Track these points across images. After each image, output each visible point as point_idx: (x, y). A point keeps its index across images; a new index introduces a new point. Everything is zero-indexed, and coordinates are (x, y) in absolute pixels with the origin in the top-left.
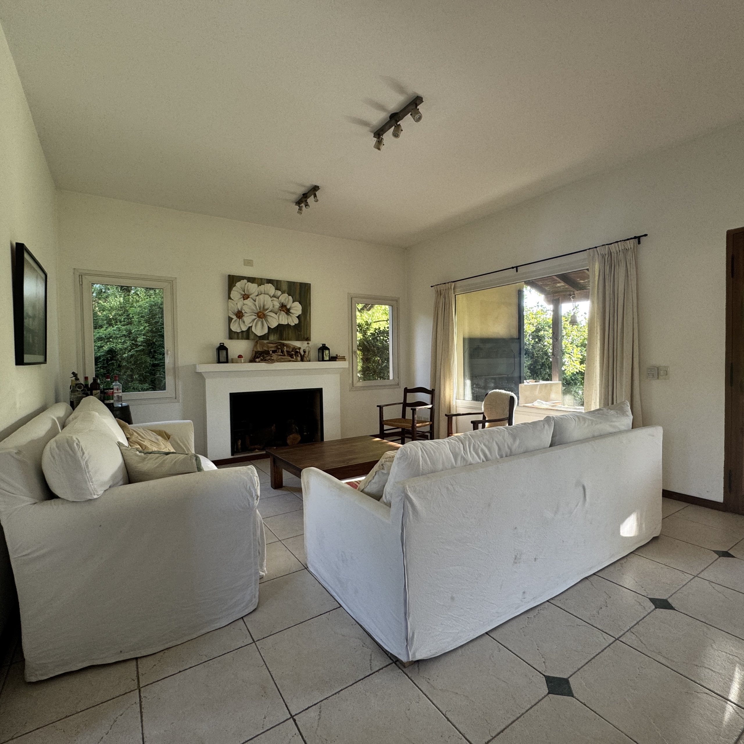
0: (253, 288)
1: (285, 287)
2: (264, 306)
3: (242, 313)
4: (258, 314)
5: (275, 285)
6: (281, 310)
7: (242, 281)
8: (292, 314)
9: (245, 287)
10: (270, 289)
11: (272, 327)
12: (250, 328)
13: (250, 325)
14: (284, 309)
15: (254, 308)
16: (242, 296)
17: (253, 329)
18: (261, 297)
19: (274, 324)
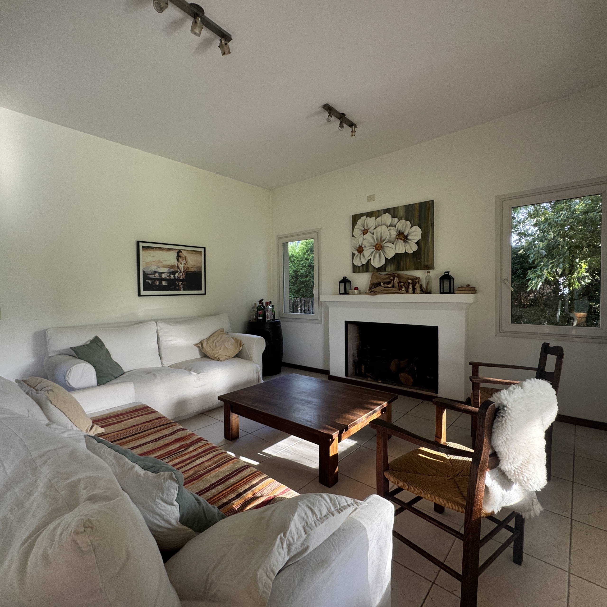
0: (371, 222)
1: (402, 213)
2: (381, 238)
3: (362, 247)
4: (375, 246)
5: (392, 215)
6: (398, 239)
7: (362, 218)
8: (411, 240)
9: (364, 223)
10: (387, 218)
11: (389, 258)
12: (369, 261)
13: (369, 258)
14: (401, 236)
15: (373, 241)
16: (362, 232)
17: (372, 262)
18: (379, 229)
19: (391, 254)
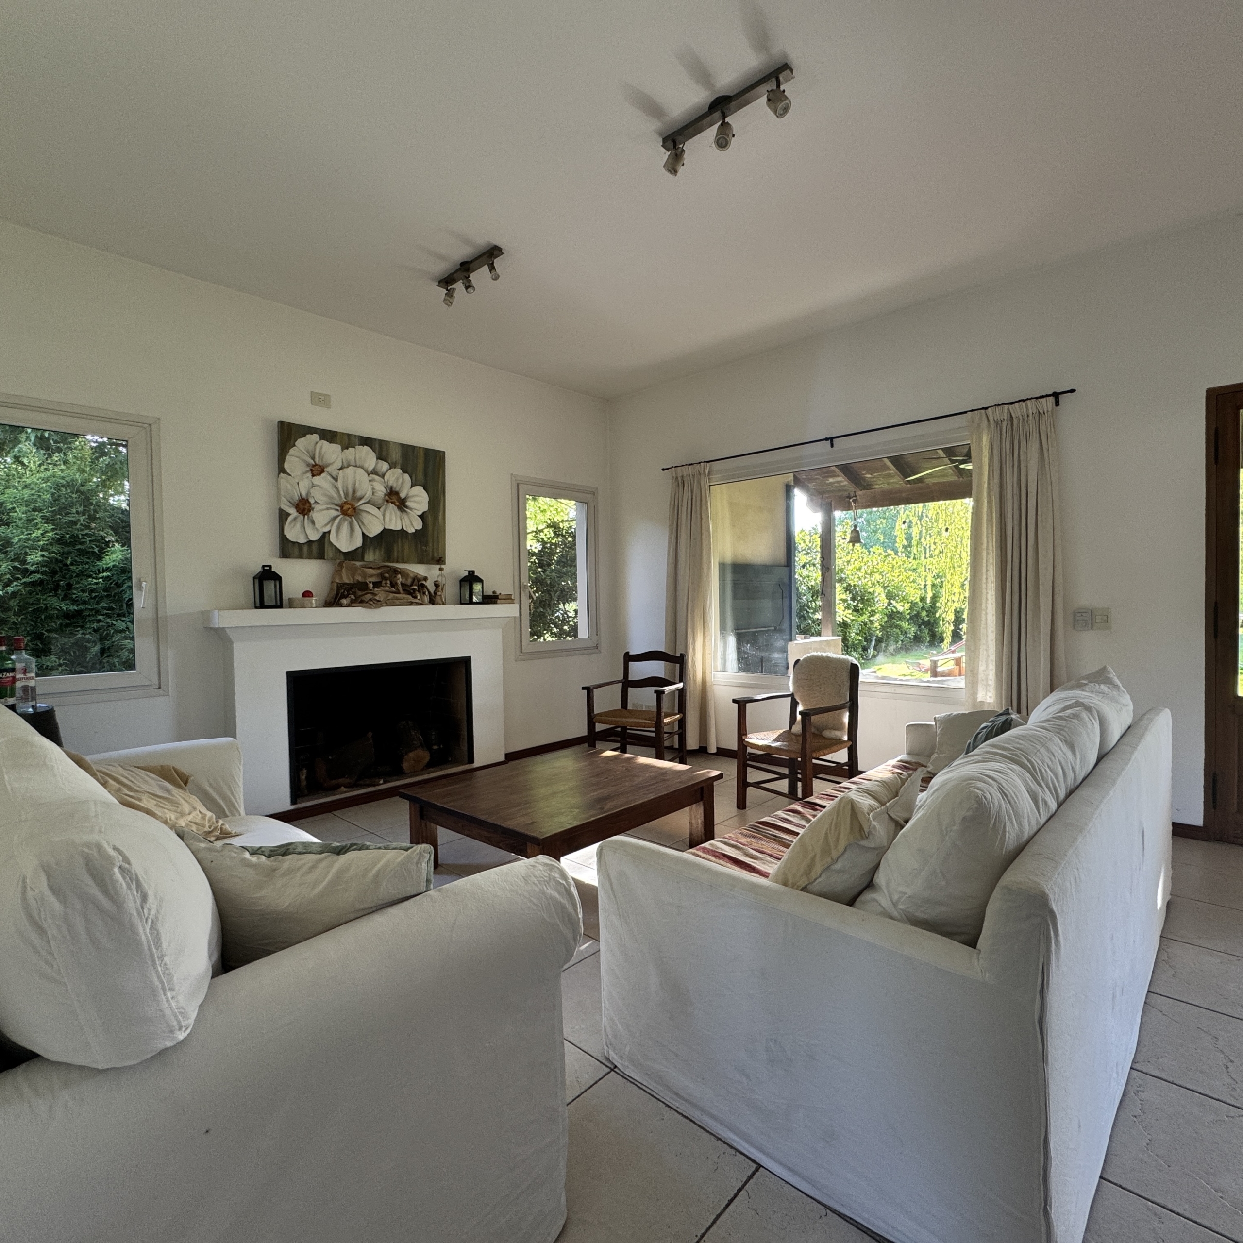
0: (331, 452)
1: (395, 455)
2: (354, 492)
3: (309, 503)
4: (342, 507)
5: (377, 451)
6: (387, 501)
7: (308, 436)
8: (411, 509)
9: (315, 449)
10: (367, 456)
11: (371, 536)
12: (325, 535)
13: (326, 529)
14: (394, 499)
15: (335, 495)
16: (308, 469)
17: (333, 538)
18: (350, 471)
19: (374, 530)
